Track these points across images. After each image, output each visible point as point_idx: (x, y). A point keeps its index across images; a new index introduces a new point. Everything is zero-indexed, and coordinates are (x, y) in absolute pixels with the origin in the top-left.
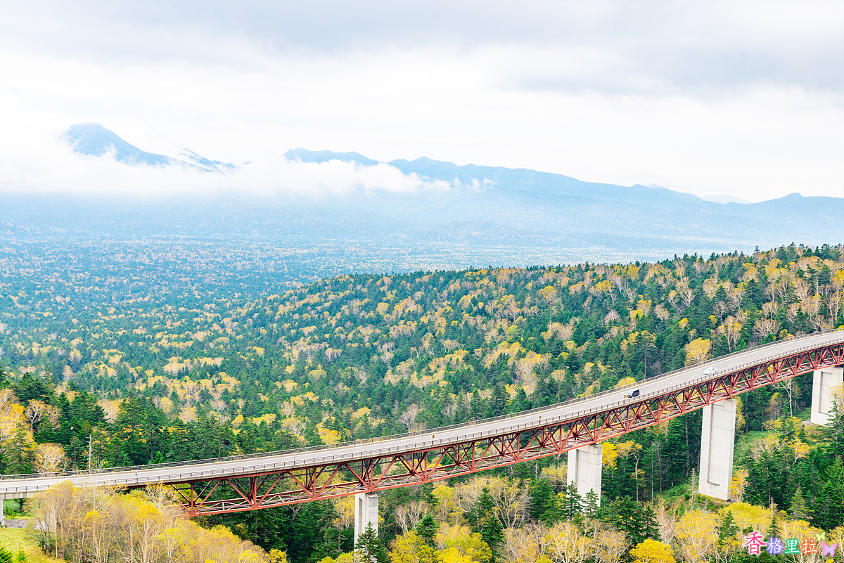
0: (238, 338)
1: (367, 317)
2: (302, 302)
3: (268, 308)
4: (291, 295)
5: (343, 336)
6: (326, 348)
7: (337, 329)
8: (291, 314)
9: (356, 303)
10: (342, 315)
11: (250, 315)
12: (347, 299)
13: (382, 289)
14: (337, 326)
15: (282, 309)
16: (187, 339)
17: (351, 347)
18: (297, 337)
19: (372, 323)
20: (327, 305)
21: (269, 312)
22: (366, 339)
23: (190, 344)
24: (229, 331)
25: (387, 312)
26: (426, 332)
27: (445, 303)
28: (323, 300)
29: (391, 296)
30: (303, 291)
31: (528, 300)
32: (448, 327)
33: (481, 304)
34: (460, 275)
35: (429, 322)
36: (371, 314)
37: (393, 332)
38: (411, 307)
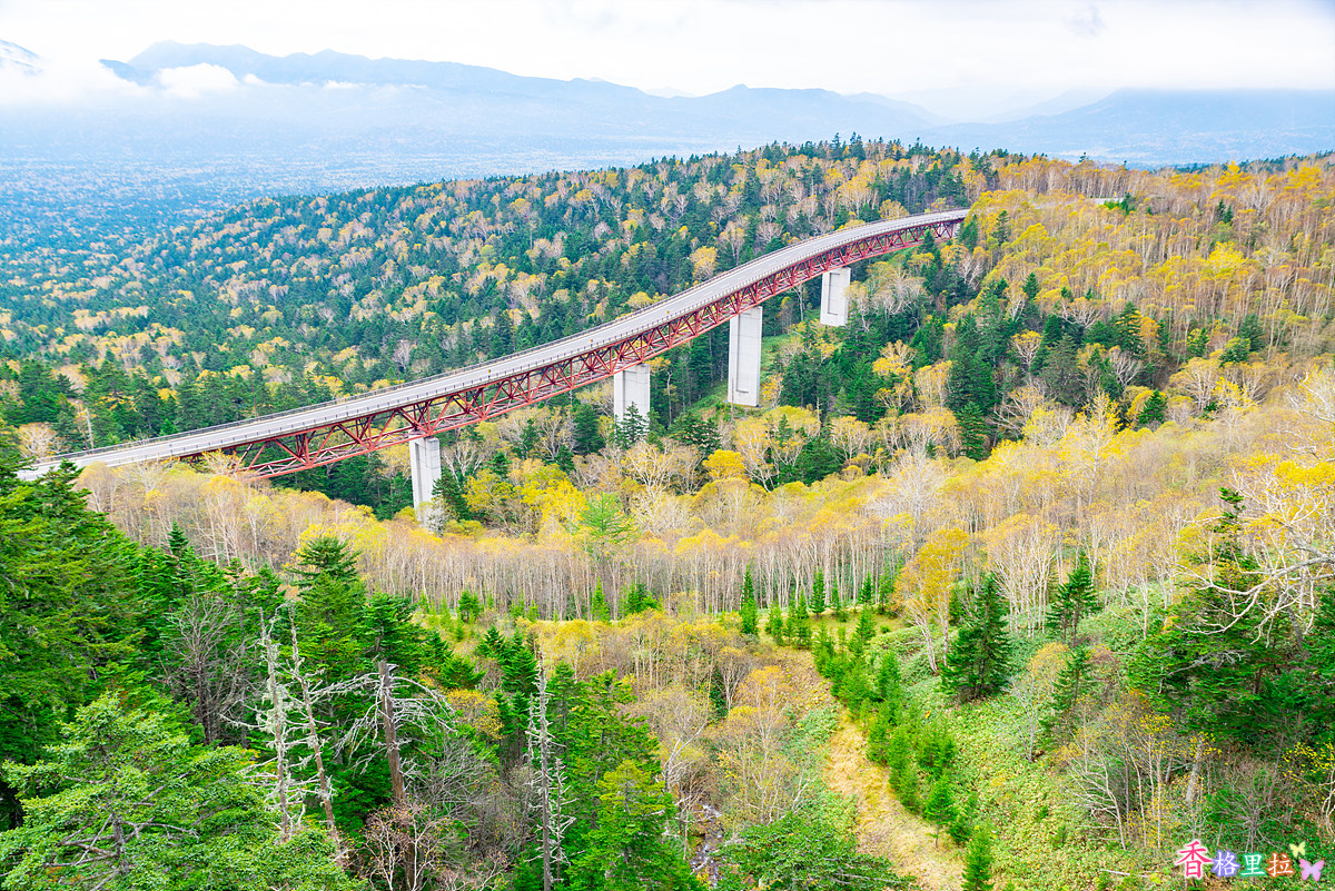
0: (152, 281)
1: (307, 246)
2: (221, 234)
3: (177, 244)
4: (203, 226)
5: (284, 271)
6: (268, 286)
7: (275, 263)
8: (210, 249)
9: (291, 231)
10: (276, 245)
11: (157, 252)
12: (276, 227)
13: (319, 212)
14: (273, 259)
15: (197, 244)
16: (86, 287)
17: (299, 282)
18: (227, 275)
19: (315, 252)
20: (254, 235)
21: (181, 248)
22: (315, 271)
23: (93, 293)
24: (136, 274)
25: (331, 239)
26: (385, 259)
27: (400, 225)
28: (247, 229)
29: (331, 219)
30: (217, 219)
31: (499, 215)
32: (411, 251)
33: (443, 224)
34: (409, 191)
35: (386, 247)
36: (312, 242)
37: (345, 262)
38: (362, 232)
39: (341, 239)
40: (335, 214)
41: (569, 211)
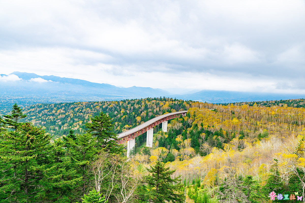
2: (29, 111)
6: (41, 122)
8: (27, 114)
9: (46, 111)
10: (42, 113)
13: (52, 107)
14: (42, 116)
17: (48, 121)
18: (31, 119)
19: (52, 115)
26: (68, 117)
27: (71, 110)
28: (36, 110)
29: (55, 109)
30: (28, 108)
31: (93, 109)
32: (74, 116)
33: (81, 110)
34: (73, 104)
35: (68, 114)
36: (51, 113)
37: (59, 117)
38: (62, 111)
39: (58, 113)
40: (56, 108)
41: (108, 109)
